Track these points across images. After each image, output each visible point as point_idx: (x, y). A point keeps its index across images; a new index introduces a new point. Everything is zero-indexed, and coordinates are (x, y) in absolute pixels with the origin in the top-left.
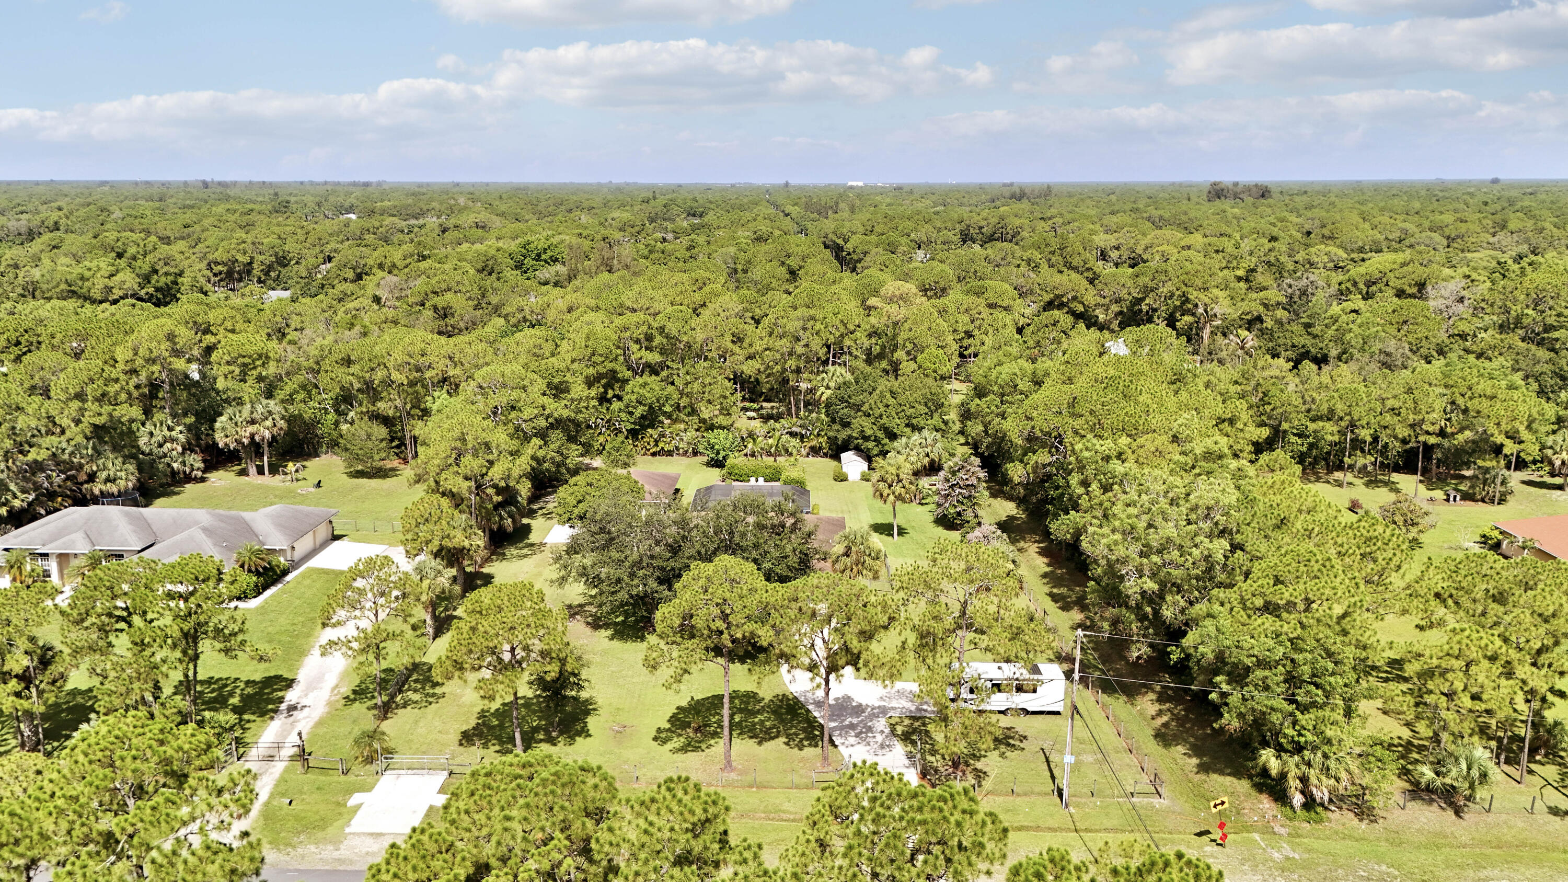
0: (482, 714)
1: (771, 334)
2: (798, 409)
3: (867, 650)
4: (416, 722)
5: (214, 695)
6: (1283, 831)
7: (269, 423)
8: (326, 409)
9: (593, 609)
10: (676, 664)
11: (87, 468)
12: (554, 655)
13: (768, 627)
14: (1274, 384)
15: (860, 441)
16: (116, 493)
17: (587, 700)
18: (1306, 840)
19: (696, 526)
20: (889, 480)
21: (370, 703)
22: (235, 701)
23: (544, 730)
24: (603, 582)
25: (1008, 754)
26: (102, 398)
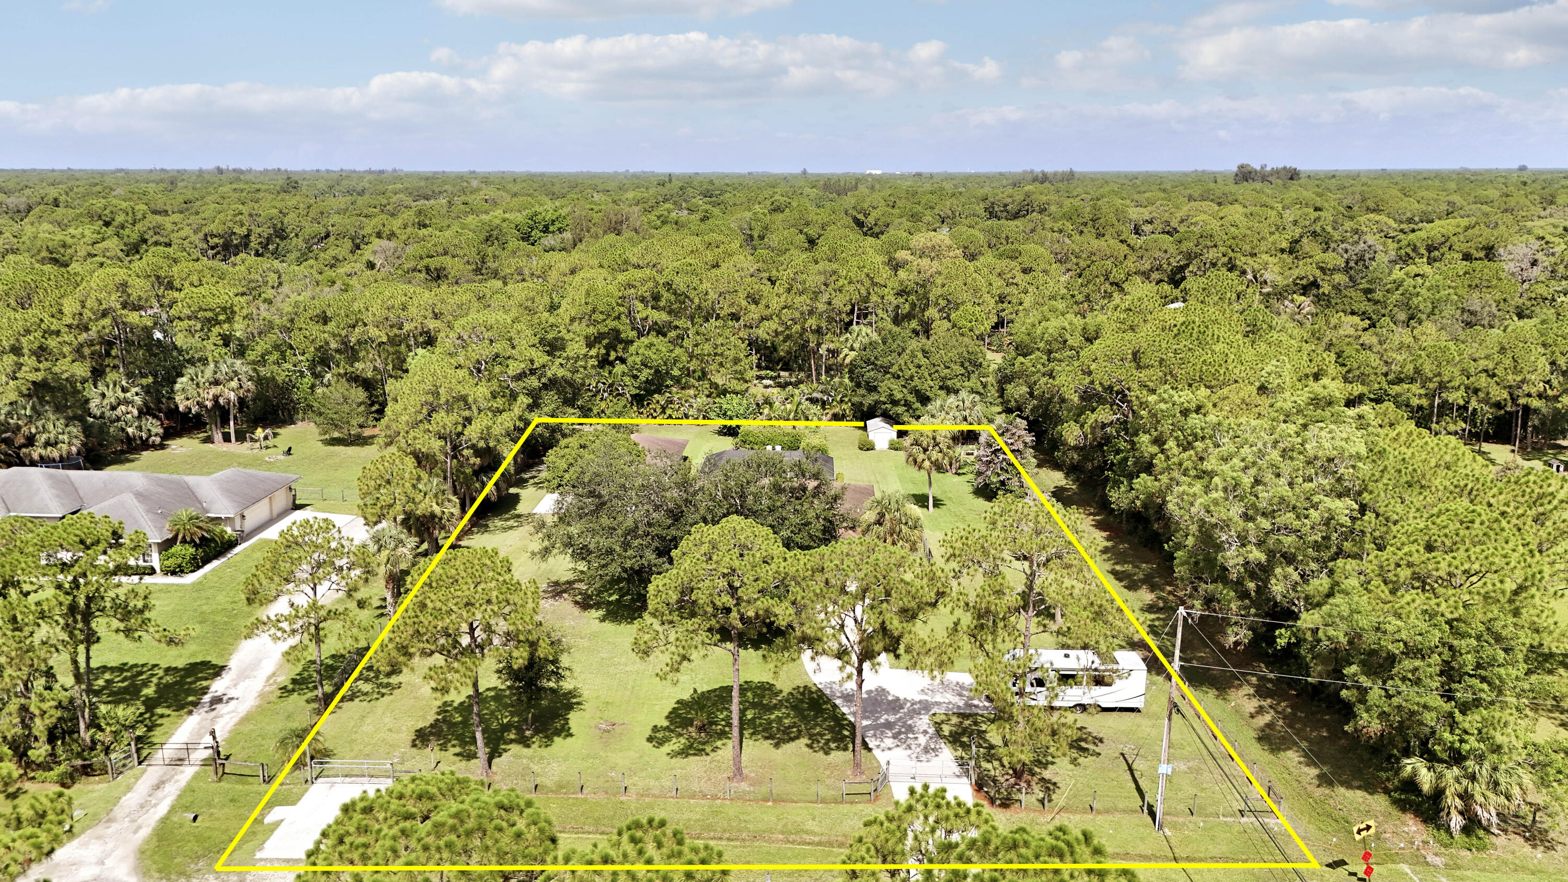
0: (444, 709)
1: (789, 290)
2: (819, 374)
3: (910, 632)
4: (363, 717)
5: (126, 684)
6: (1438, 861)
7: (234, 384)
8: (302, 372)
9: (582, 586)
10: (673, 649)
11: (25, 430)
12: (522, 638)
13: (786, 604)
14: (1349, 344)
15: (889, 406)
16: (58, 459)
17: (570, 692)
18: (1469, 873)
19: (701, 489)
20: (925, 444)
21: (310, 695)
22: (149, 691)
23: (516, 728)
24: (591, 552)
25: (1081, 760)
26: (41, 352)
